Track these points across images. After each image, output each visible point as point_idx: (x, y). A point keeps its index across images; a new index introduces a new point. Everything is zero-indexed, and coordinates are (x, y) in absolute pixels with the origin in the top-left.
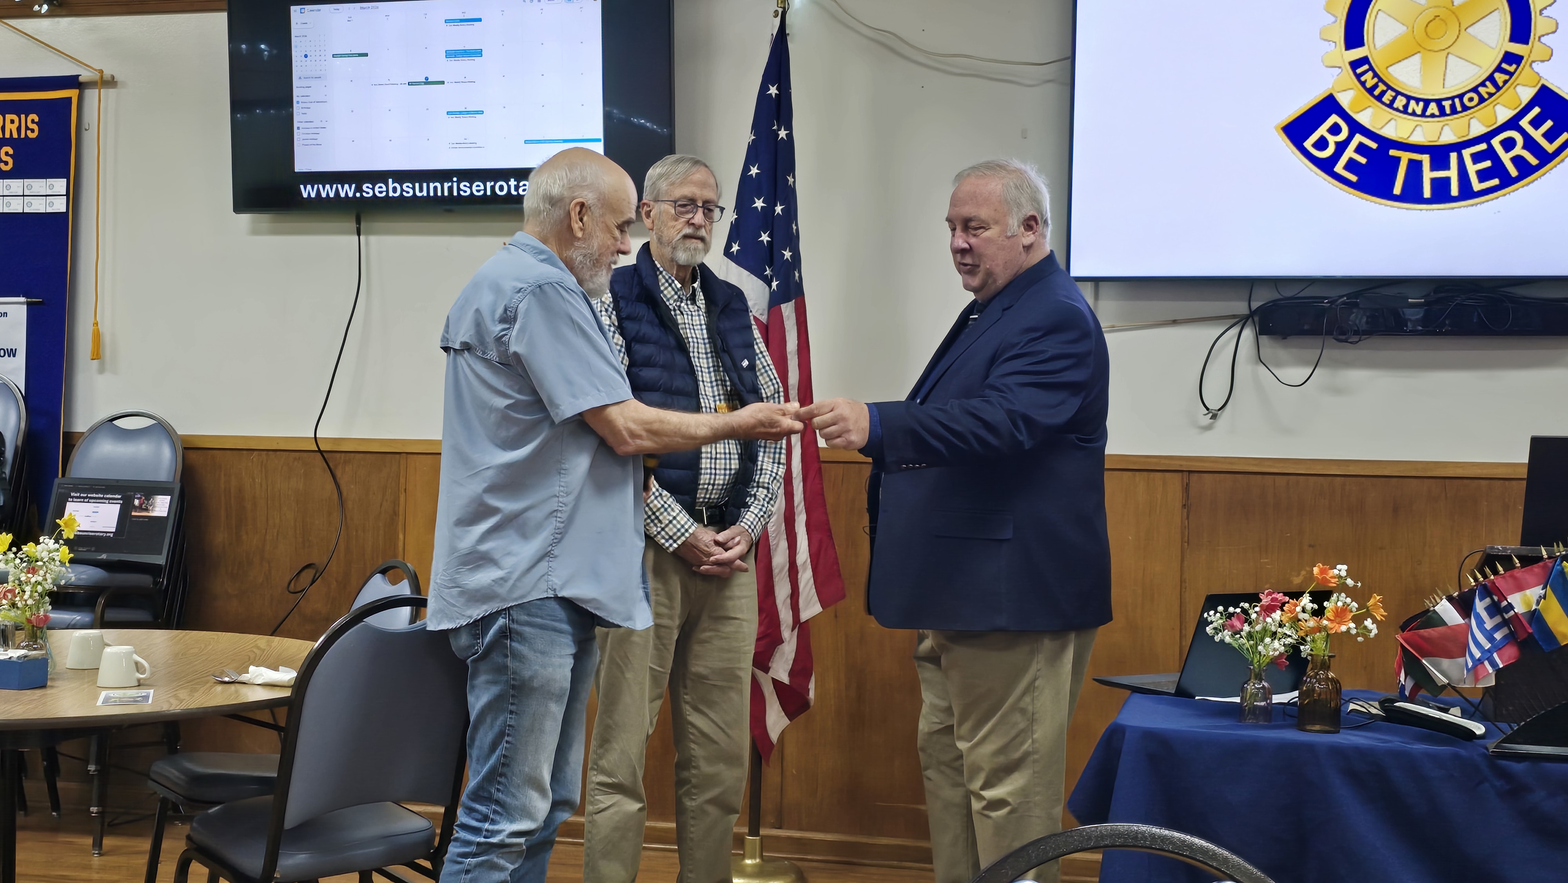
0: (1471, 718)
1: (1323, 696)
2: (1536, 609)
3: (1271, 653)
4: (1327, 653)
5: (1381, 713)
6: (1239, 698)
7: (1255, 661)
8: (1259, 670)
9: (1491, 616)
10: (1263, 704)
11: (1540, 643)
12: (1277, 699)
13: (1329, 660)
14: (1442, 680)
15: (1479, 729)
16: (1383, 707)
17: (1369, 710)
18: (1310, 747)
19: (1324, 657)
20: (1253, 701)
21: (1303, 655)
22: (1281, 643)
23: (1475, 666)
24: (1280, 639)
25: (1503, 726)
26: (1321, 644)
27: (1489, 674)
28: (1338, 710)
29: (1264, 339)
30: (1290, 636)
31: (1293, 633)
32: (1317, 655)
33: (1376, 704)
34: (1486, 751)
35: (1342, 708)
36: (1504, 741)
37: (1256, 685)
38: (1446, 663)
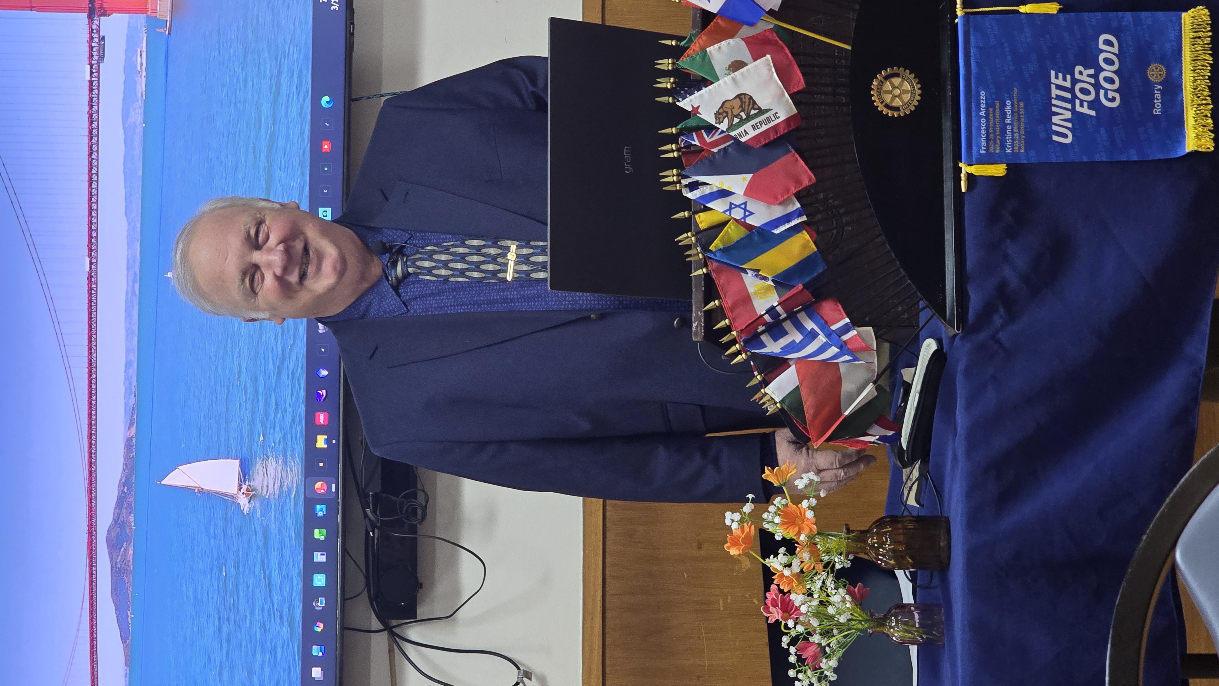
0: (916, 356)
1: (901, 538)
2: (773, 281)
3: (848, 605)
4: (843, 535)
5: (917, 466)
6: (911, 647)
7: (860, 626)
8: (872, 620)
9: (785, 333)
10: (917, 616)
11: (815, 274)
12: (908, 598)
13: (853, 531)
14: (869, 390)
15: (929, 347)
16: (909, 463)
17: (914, 479)
18: (971, 555)
19: (848, 538)
20: (914, 629)
21: (848, 565)
22: (834, 593)
23: (850, 352)
24: (828, 596)
25: (923, 317)
26: (833, 542)
27: (859, 334)
28: (918, 519)
29: (422, 612)
30: (824, 582)
31: (819, 579)
32: (848, 546)
33: (906, 472)
34: (958, 337)
35: (915, 514)
36: (944, 317)
37: (893, 624)
38: (847, 387)
